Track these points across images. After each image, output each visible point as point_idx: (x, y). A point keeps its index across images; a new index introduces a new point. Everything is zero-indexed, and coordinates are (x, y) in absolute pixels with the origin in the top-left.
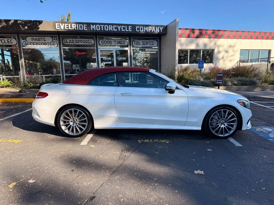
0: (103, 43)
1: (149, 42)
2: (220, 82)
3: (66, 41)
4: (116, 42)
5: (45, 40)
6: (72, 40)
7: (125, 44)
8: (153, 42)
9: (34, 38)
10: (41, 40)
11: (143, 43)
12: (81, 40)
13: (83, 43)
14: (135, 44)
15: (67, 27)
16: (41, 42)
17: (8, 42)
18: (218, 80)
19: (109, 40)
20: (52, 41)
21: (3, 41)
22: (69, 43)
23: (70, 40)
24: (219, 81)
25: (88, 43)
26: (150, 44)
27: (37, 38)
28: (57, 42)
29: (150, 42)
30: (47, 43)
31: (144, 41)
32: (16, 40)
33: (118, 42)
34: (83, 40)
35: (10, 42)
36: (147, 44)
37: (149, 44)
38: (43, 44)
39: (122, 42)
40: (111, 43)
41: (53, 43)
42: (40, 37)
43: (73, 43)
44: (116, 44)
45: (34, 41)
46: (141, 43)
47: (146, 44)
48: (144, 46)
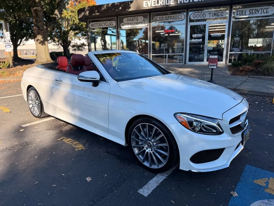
0: (195, 17)
1: (260, 10)
2: (213, 66)
3: (156, 19)
4: (211, 15)
5: (138, 20)
6: (162, 17)
7: (223, 16)
8: (267, 8)
9: (129, 18)
10: (134, 20)
11: (251, 11)
12: (171, 16)
13: (173, 19)
14: (237, 14)
15: (154, 4)
16: (134, 22)
17: (110, 24)
18: (211, 64)
19: (203, 13)
20: (144, 20)
21: (107, 24)
22: (159, 20)
23: (160, 18)
24: (213, 64)
25: (178, 18)
26: (262, 12)
27: (131, 18)
28: (147, 21)
29: (263, 10)
30: (139, 23)
31: (252, 9)
32: (115, 21)
33: (213, 14)
34: (172, 16)
35: (111, 24)
36: (257, 13)
37: (260, 12)
38: (135, 23)
39: (219, 14)
40: (204, 16)
41: (144, 22)
42: (133, 17)
43: (162, 20)
44: (211, 17)
45: (128, 22)
46: (248, 12)
47: (255, 13)
48: (251, 16)
